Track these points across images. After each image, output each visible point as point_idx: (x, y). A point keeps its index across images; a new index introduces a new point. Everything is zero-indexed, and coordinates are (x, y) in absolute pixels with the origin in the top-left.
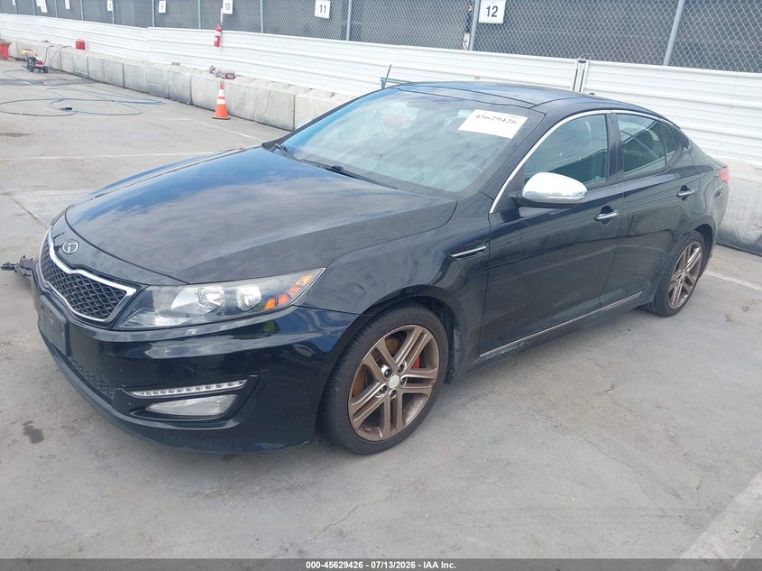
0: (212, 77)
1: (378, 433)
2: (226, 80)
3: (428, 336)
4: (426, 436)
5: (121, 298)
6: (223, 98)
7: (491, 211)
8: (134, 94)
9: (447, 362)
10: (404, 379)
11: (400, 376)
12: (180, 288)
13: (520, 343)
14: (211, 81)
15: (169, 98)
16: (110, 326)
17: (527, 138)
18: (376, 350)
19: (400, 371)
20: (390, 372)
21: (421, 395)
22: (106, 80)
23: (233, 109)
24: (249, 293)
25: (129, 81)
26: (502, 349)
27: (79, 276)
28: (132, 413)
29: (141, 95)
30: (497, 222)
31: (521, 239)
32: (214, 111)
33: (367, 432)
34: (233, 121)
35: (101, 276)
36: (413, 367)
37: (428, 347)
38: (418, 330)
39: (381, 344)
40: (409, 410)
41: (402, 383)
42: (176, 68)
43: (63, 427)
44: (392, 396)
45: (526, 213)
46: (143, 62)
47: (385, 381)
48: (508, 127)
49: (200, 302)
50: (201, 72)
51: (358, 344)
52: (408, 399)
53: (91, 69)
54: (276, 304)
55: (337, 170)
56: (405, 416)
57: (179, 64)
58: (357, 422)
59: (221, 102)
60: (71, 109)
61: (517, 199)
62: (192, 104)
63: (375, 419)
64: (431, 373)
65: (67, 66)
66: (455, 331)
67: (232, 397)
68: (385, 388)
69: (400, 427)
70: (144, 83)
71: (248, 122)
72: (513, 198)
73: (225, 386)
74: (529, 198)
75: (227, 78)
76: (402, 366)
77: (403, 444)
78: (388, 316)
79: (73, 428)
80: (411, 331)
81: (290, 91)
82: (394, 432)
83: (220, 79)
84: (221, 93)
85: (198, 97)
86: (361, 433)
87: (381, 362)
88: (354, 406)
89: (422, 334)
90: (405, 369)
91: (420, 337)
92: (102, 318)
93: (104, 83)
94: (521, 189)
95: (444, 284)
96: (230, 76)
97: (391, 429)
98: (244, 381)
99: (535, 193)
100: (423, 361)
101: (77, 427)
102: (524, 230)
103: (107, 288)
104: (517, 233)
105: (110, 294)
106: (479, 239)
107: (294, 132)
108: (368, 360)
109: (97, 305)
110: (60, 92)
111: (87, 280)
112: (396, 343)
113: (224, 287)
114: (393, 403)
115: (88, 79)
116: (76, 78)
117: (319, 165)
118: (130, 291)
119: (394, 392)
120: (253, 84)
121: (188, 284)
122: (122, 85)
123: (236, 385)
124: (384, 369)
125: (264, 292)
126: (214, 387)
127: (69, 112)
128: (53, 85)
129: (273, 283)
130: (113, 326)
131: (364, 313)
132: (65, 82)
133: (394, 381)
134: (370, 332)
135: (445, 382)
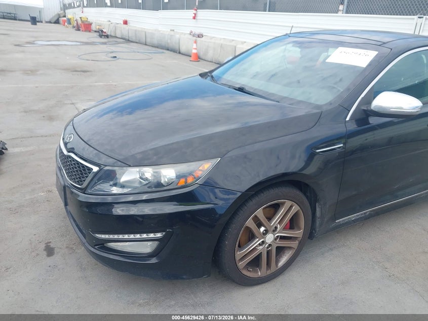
0: (191, 37)
1: (257, 272)
2: (198, 39)
3: (296, 208)
4: (292, 275)
5: (90, 173)
6: (196, 49)
7: (348, 119)
8: (150, 48)
9: (310, 225)
10: (277, 236)
11: (274, 235)
12: (125, 168)
13: (366, 213)
14: (190, 39)
15: (168, 50)
16: (83, 191)
17: (376, 66)
18: (256, 216)
19: (274, 231)
20: (266, 232)
21: (290, 248)
22: (137, 41)
23: (201, 55)
24: (168, 173)
25: (148, 41)
26: (353, 217)
27: (70, 157)
28: (96, 247)
29: (154, 49)
30: (353, 127)
31: (374, 137)
32: (191, 56)
33: (250, 271)
34: (202, 62)
35: (81, 158)
36: (285, 228)
37: (296, 215)
38: (288, 203)
39: (259, 213)
40: (281, 257)
41: (276, 239)
42: (172, 33)
43: (67, 247)
44: (267, 248)
45: (373, 121)
46: (155, 30)
47: (263, 238)
48: (362, 58)
49: (141, 178)
50: (185, 34)
51: (242, 212)
52: (280, 250)
53: (130, 35)
54: (186, 182)
55: (241, 90)
56: (277, 262)
57: (173, 30)
58: (241, 264)
59: (194, 51)
60: (116, 57)
61: (367, 110)
62: (180, 53)
63: (256, 262)
64: (299, 233)
65: (118, 35)
66: (317, 204)
67: (156, 243)
68: (263, 242)
69: (273, 269)
70: (155, 42)
71: (208, 63)
72: (364, 110)
73: (152, 235)
74: (376, 110)
75: (199, 37)
76: (276, 228)
77: (275, 280)
78: (265, 193)
79: (72, 248)
80: (283, 204)
81: (233, 44)
82: (269, 272)
83: (195, 38)
84: (195, 46)
85: (183, 49)
86: (245, 272)
87: (259, 225)
88: (239, 254)
89: (291, 207)
90: (278, 230)
91: (290, 207)
92: (80, 185)
93: (137, 43)
94: (370, 103)
95: (307, 172)
96: (200, 36)
97: (267, 270)
98: (164, 233)
99: (381, 107)
100: (292, 224)
101: (74, 248)
102: (375, 132)
103: (83, 166)
104: (371, 133)
105: (84, 170)
106: (337, 139)
107: (221, 65)
108: (250, 223)
109: (78, 176)
110: (113, 48)
111: (74, 160)
112: (272, 210)
113: (153, 169)
114: (269, 253)
115: (128, 41)
116: (122, 40)
117: (230, 87)
118: (95, 169)
119: (270, 245)
120: (213, 40)
121: (130, 166)
122: (145, 43)
123: (159, 235)
124: (262, 229)
125: (178, 174)
126: (145, 236)
127: (115, 59)
128: (110, 44)
129: (184, 168)
130: (85, 191)
131: (246, 191)
132: (117, 43)
133: (270, 238)
134: (251, 204)
135: (308, 238)
